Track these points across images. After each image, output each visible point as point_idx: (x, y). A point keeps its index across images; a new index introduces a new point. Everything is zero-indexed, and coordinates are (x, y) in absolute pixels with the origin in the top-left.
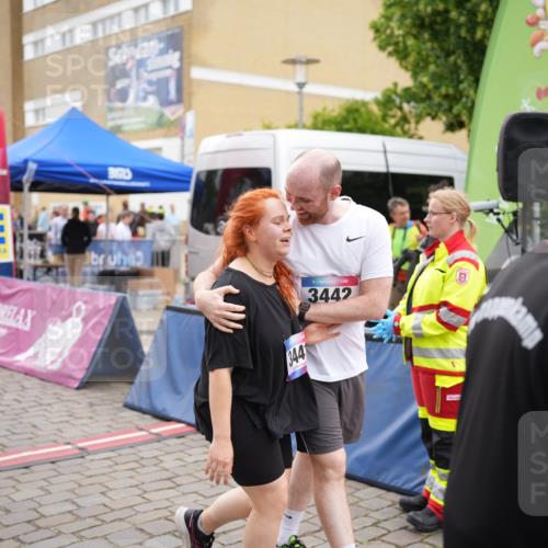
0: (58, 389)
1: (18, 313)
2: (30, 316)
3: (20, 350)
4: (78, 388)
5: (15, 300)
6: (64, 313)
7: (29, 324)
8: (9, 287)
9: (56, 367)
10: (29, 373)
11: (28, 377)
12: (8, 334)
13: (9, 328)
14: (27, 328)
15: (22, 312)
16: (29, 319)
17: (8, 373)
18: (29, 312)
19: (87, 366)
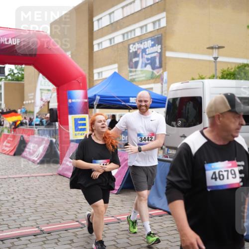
4: (116, 194)
19: (120, 184)
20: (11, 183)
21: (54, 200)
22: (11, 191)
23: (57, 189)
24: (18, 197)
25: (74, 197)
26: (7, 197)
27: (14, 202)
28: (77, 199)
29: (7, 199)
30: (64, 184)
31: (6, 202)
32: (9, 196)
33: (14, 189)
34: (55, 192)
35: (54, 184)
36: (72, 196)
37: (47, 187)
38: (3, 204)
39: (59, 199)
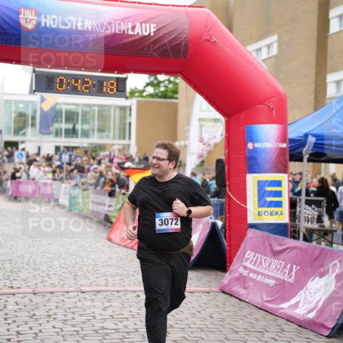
0: (311, 335)
1: (285, 267)
2: (294, 271)
3: (285, 300)
4: (328, 337)
5: (283, 256)
6: (322, 270)
7: (293, 277)
8: (280, 245)
9: (311, 316)
10: (290, 319)
11: (289, 323)
12: (275, 285)
13: (277, 279)
14: (291, 280)
15: (289, 266)
16: (293, 273)
17: (273, 317)
18: (294, 266)
19: (337, 318)
20: (128, 299)
21: (202, 335)
22: (126, 313)
23: (211, 317)
24: (136, 325)
25: (242, 334)
26: (116, 324)
27: (128, 333)
28: (247, 338)
29: (116, 327)
30: (227, 309)
31: (114, 331)
32: (121, 322)
33: (130, 311)
34: (206, 323)
35: (207, 308)
36: (237, 332)
37: (194, 311)
38: (107, 334)
39: (211, 335)
